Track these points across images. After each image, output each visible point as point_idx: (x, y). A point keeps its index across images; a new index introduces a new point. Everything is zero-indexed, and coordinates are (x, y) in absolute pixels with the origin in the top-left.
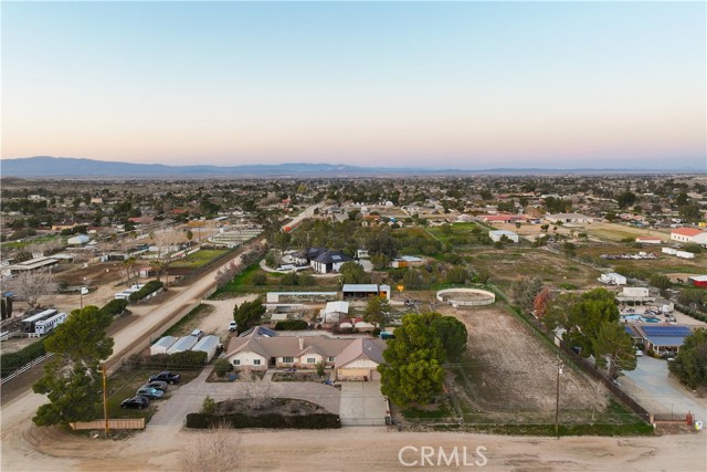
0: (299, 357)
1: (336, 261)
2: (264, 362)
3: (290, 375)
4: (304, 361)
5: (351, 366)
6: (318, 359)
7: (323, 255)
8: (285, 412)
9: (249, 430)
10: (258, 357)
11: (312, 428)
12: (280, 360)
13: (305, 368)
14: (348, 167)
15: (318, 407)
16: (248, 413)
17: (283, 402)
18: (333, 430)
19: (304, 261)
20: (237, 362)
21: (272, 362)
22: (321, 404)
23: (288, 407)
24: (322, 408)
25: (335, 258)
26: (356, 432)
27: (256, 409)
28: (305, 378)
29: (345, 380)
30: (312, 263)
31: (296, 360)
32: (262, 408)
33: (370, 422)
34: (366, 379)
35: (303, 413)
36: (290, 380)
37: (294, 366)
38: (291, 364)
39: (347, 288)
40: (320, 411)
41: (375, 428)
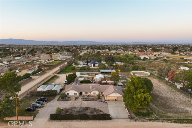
0: (91, 92)
1: (97, 63)
2: (78, 94)
3: (87, 99)
4: (92, 93)
5: (110, 95)
6: (97, 93)
7: (92, 62)
8: (88, 113)
9: (75, 121)
10: (76, 92)
11: (100, 120)
12: (84, 93)
13: (93, 96)
14: (94, 42)
15: (100, 111)
16: (74, 113)
17: (87, 109)
18: (109, 121)
19: (86, 63)
20: (68, 94)
21: (81, 94)
22: (101, 110)
23: (89, 111)
24: (102, 111)
25: (96, 62)
26: (118, 121)
27: (77, 112)
28: (93, 100)
29: (108, 100)
30: (89, 64)
31: (89, 93)
32: (79, 111)
33: (123, 117)
34: (116, 100)
35: (95, 113)
36: (88, 100)
37: (89, 95)
38: (88, 95)
39: (102, 71)
40: (101, 113)
41: (125, 120)
